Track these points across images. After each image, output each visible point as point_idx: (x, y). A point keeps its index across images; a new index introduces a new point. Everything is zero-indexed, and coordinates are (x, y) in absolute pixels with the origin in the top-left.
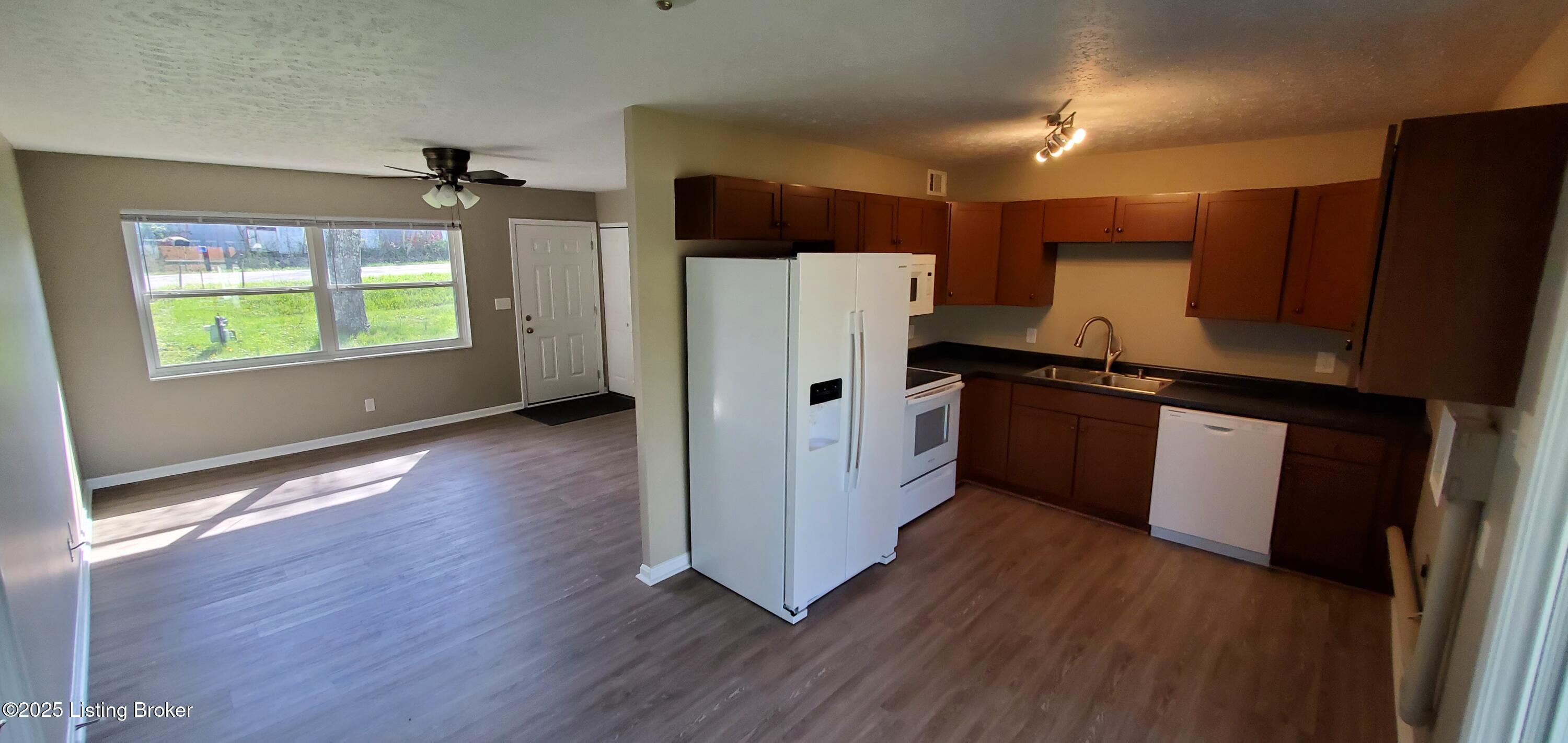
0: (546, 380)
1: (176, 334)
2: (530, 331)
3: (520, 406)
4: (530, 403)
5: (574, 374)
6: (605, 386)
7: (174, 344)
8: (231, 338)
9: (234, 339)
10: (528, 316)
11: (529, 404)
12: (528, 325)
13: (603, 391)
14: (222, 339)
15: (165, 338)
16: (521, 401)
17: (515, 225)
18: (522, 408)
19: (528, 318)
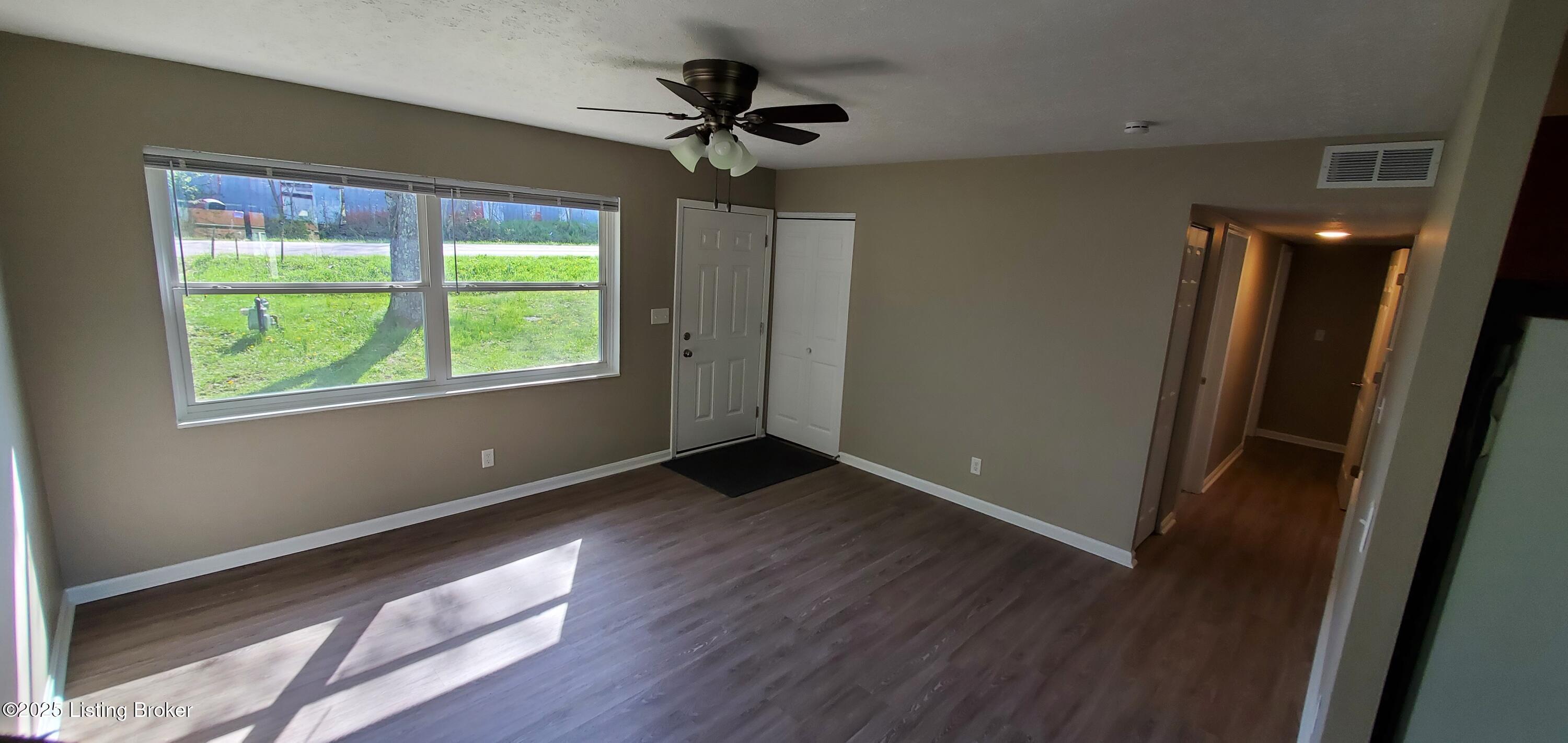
0: (701, 420)
1: (207, 315)
2: (688, 354)
3: (667, 455)
4: (678, 451)
5: (730, 412)
6: (763, 427)
7: (204, 328)
8: (272, 325)
9: (275, 326)
10: (687, 333)
11: (678, 453)
12: (686, 345)
13: (760, 434)
14: (261, 326)
15: (193, 319)
16: (669, 448)
17: (684, 207)
18: (670, 458)
19: (687, 336)
